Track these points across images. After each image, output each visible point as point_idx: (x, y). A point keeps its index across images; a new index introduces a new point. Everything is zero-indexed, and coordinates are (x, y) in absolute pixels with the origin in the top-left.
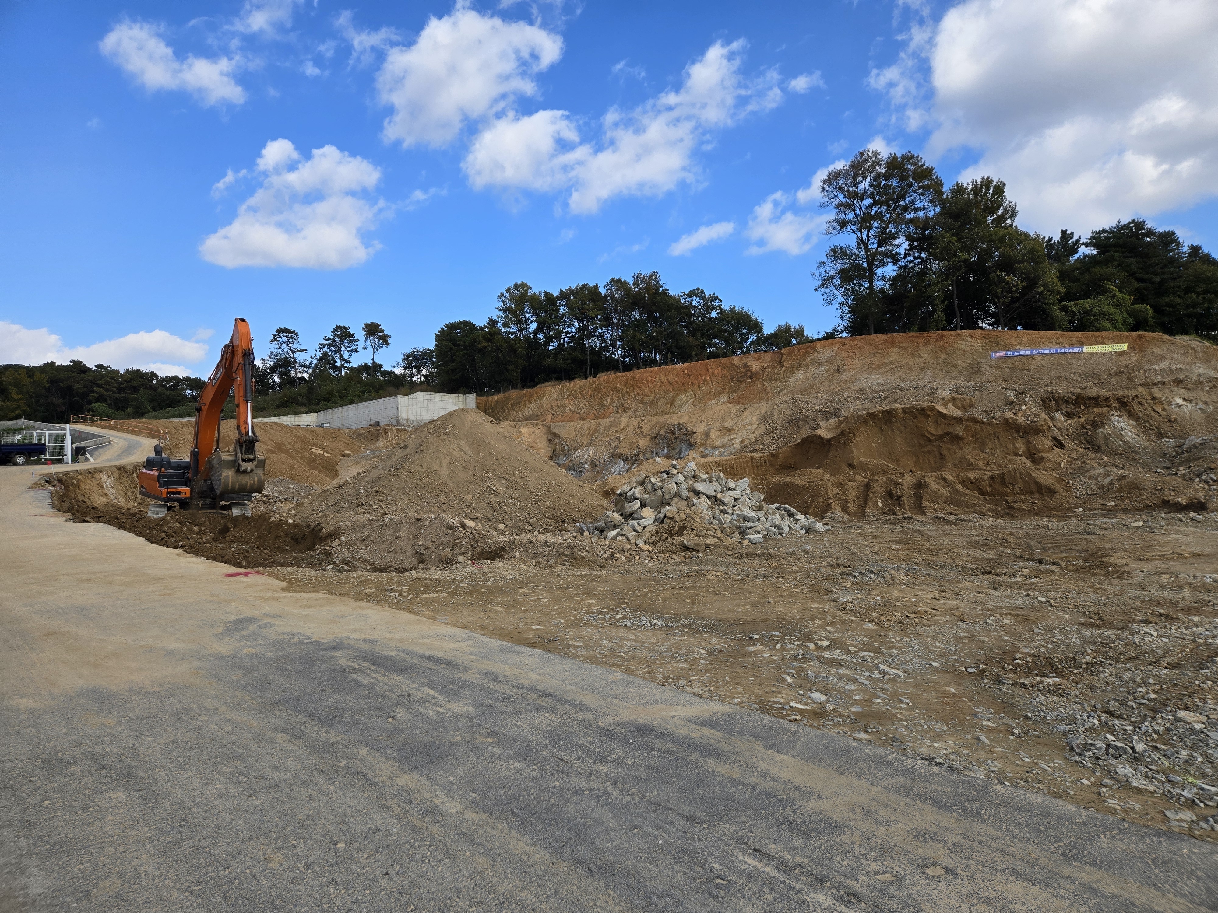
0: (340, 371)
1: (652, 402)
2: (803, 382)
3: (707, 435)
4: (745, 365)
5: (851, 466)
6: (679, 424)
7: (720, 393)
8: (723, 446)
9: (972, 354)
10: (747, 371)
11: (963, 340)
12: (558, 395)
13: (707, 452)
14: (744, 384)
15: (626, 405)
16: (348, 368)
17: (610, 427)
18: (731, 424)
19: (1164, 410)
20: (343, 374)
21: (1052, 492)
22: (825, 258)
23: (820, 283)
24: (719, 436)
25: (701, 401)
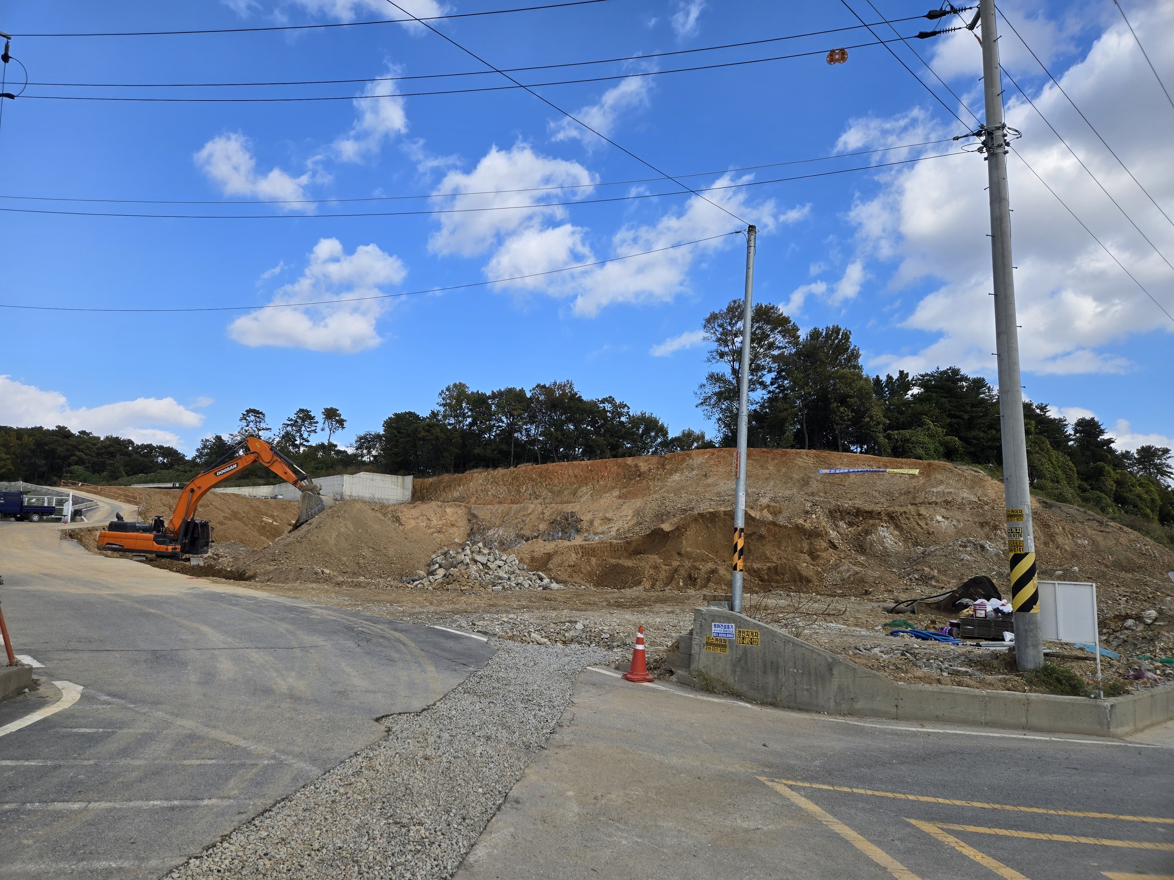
0: (299, 449)
1: (559, 491)
2: (678, 483)
3: (591, 522)
4: (636, 466)
5: (679, 554)
6: (572, 512)
7: (613, 488)
8: (603, 533)
9: (805, 469)
10: (637, 470)
11: (800, 457)
12: (483, 481)
13: (590, 537)
14: (633, 482)
15: (537, 493)
16: (306, 446)
17: (519, 511)
18: (611, 515)
19: (927, 524)
20: (301, 452)
21: (808, 581)
22: (705, 382)
23: (700, 401)
24: (600, 524)
25: (597, 494)
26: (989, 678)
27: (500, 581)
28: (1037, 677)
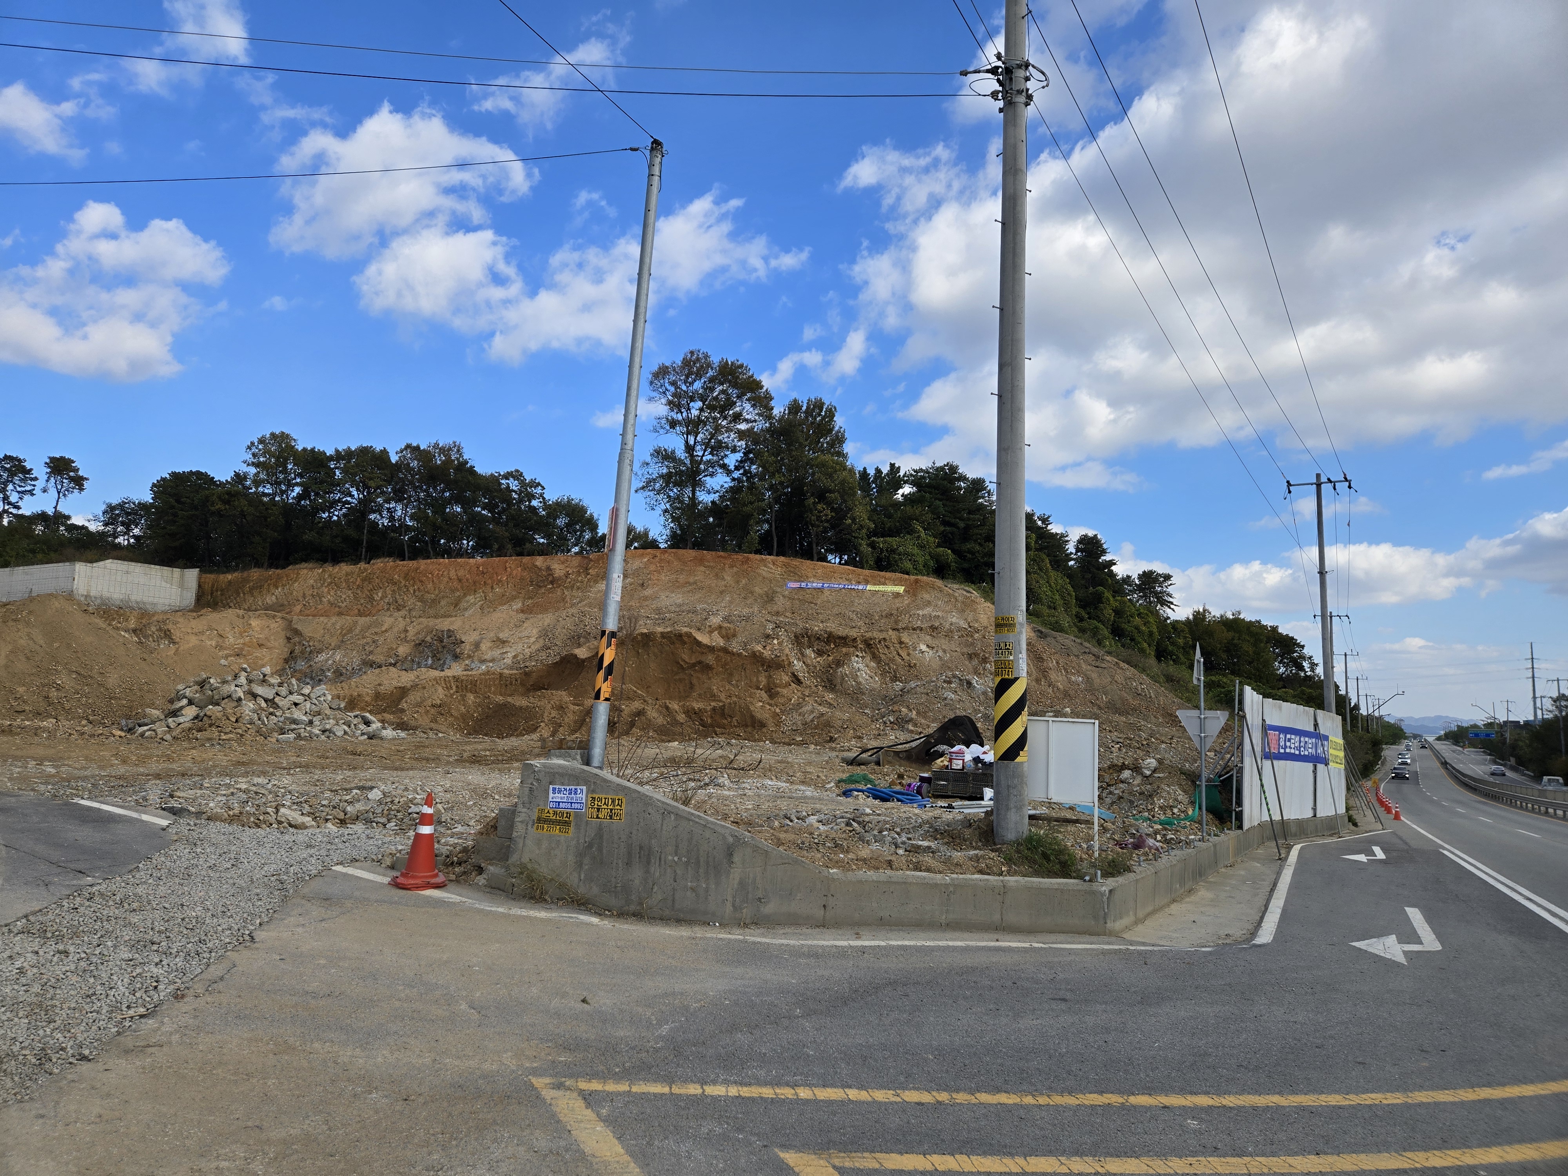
0: (2, 519)
3: (477, 645)
4: (549, 568)
6: (449, 630)
7: (513, 598)
8: (493, 660)
9: (770, 581)
10: (549, 575)
11: (765, 566)
12: (315, 581)
13: (473, 666)
14: (543, 590)
15: (400, 601)
16: (14, 516)
17: (369, 627)
18: (507, 635)
19: (908, 655)
20: (5, 523)
21: (763, 725)
22: (648, 459)
23: (641, 485)
24: (490, 648)
25: (488, 606)
26: (957, 855)
27: (294, 726)
28: (1018, 852)
